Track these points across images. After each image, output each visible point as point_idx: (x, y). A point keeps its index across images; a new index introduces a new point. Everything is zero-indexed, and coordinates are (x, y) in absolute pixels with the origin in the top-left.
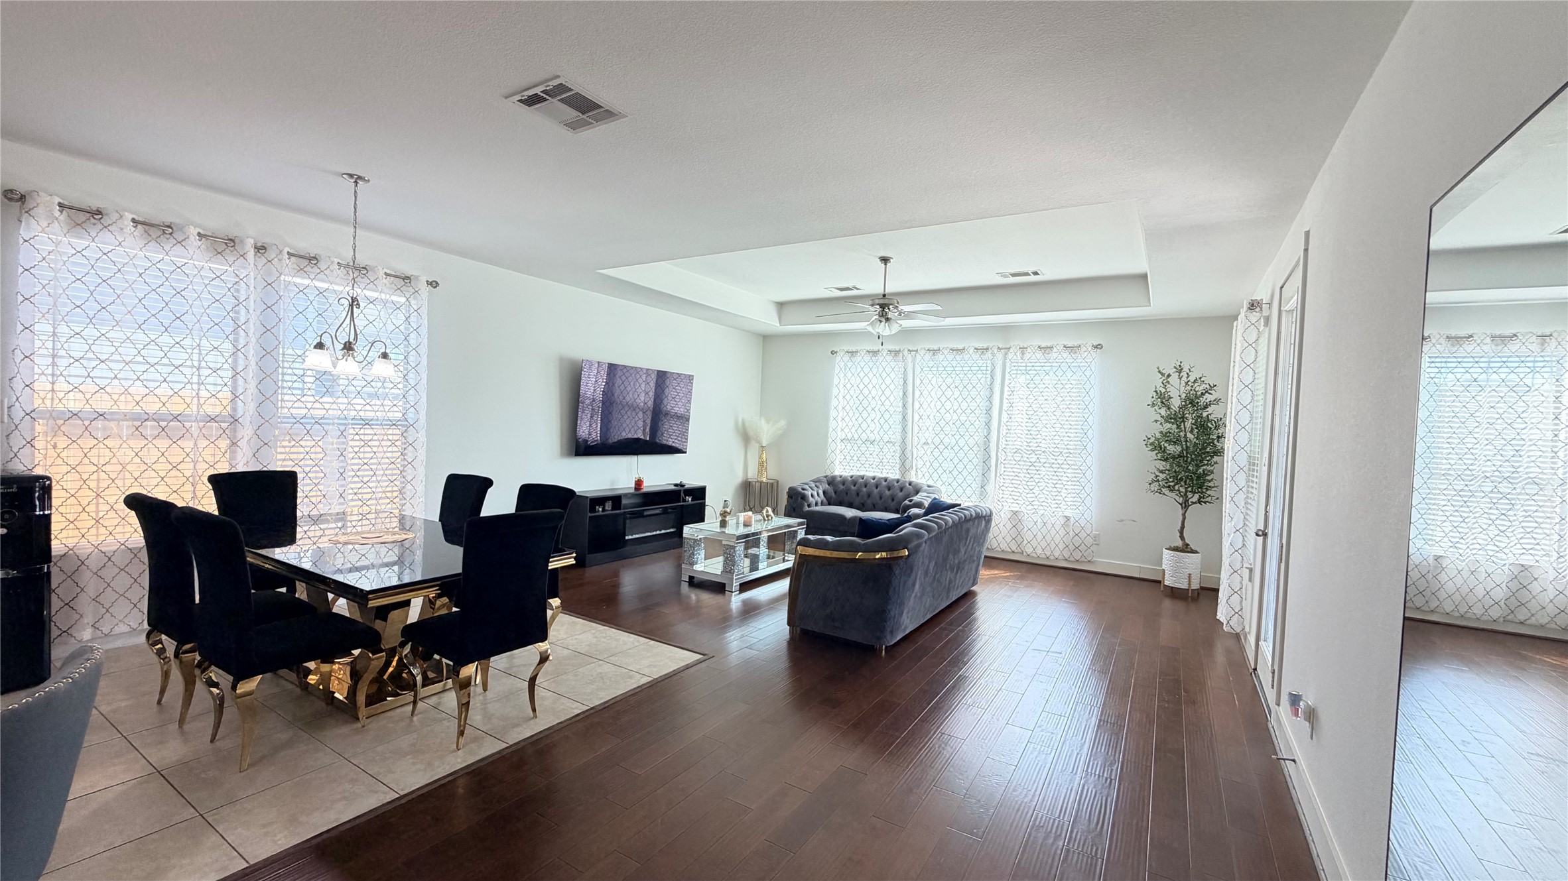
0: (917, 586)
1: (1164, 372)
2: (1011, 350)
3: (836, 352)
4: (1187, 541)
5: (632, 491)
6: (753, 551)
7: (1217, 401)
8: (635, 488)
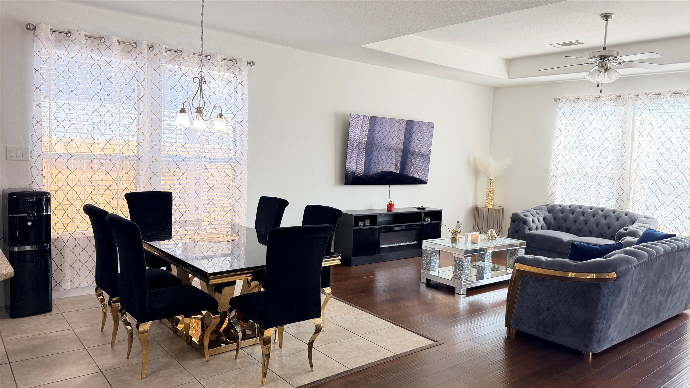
3: (559, 100)
5: (385, 212)
6: (479, 263)
8: (388, 210)
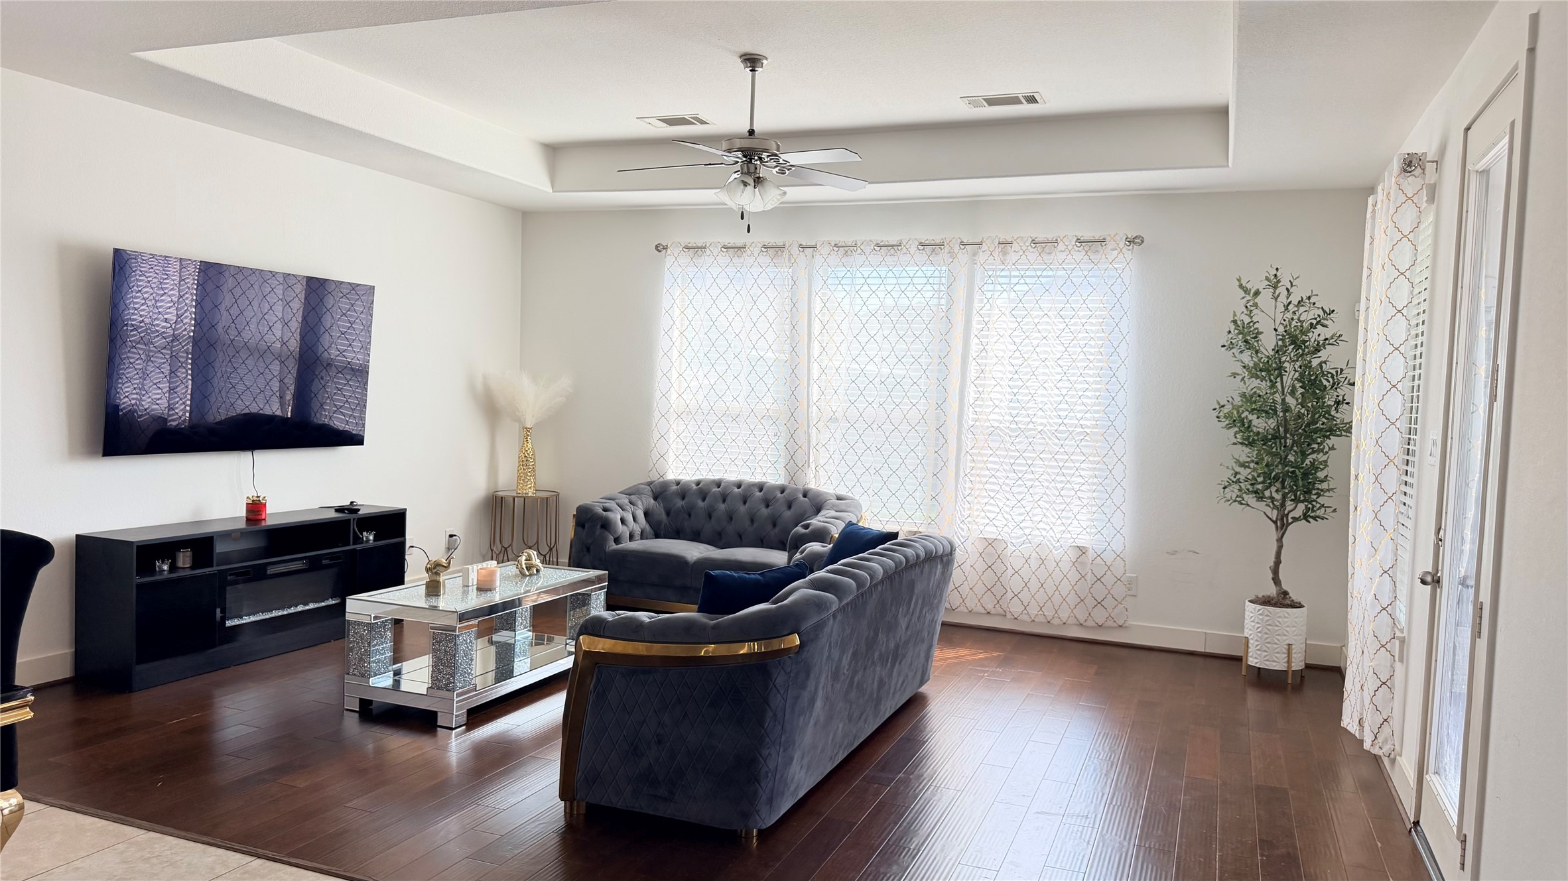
0: (819, 704)
1: (1249, 286)
2: (984, 247)
3: (665, 248)
4: (1285, 587)
5: (242, 525)
6: (502, 636)
7: (1335, 340)
8: (248, 520)
